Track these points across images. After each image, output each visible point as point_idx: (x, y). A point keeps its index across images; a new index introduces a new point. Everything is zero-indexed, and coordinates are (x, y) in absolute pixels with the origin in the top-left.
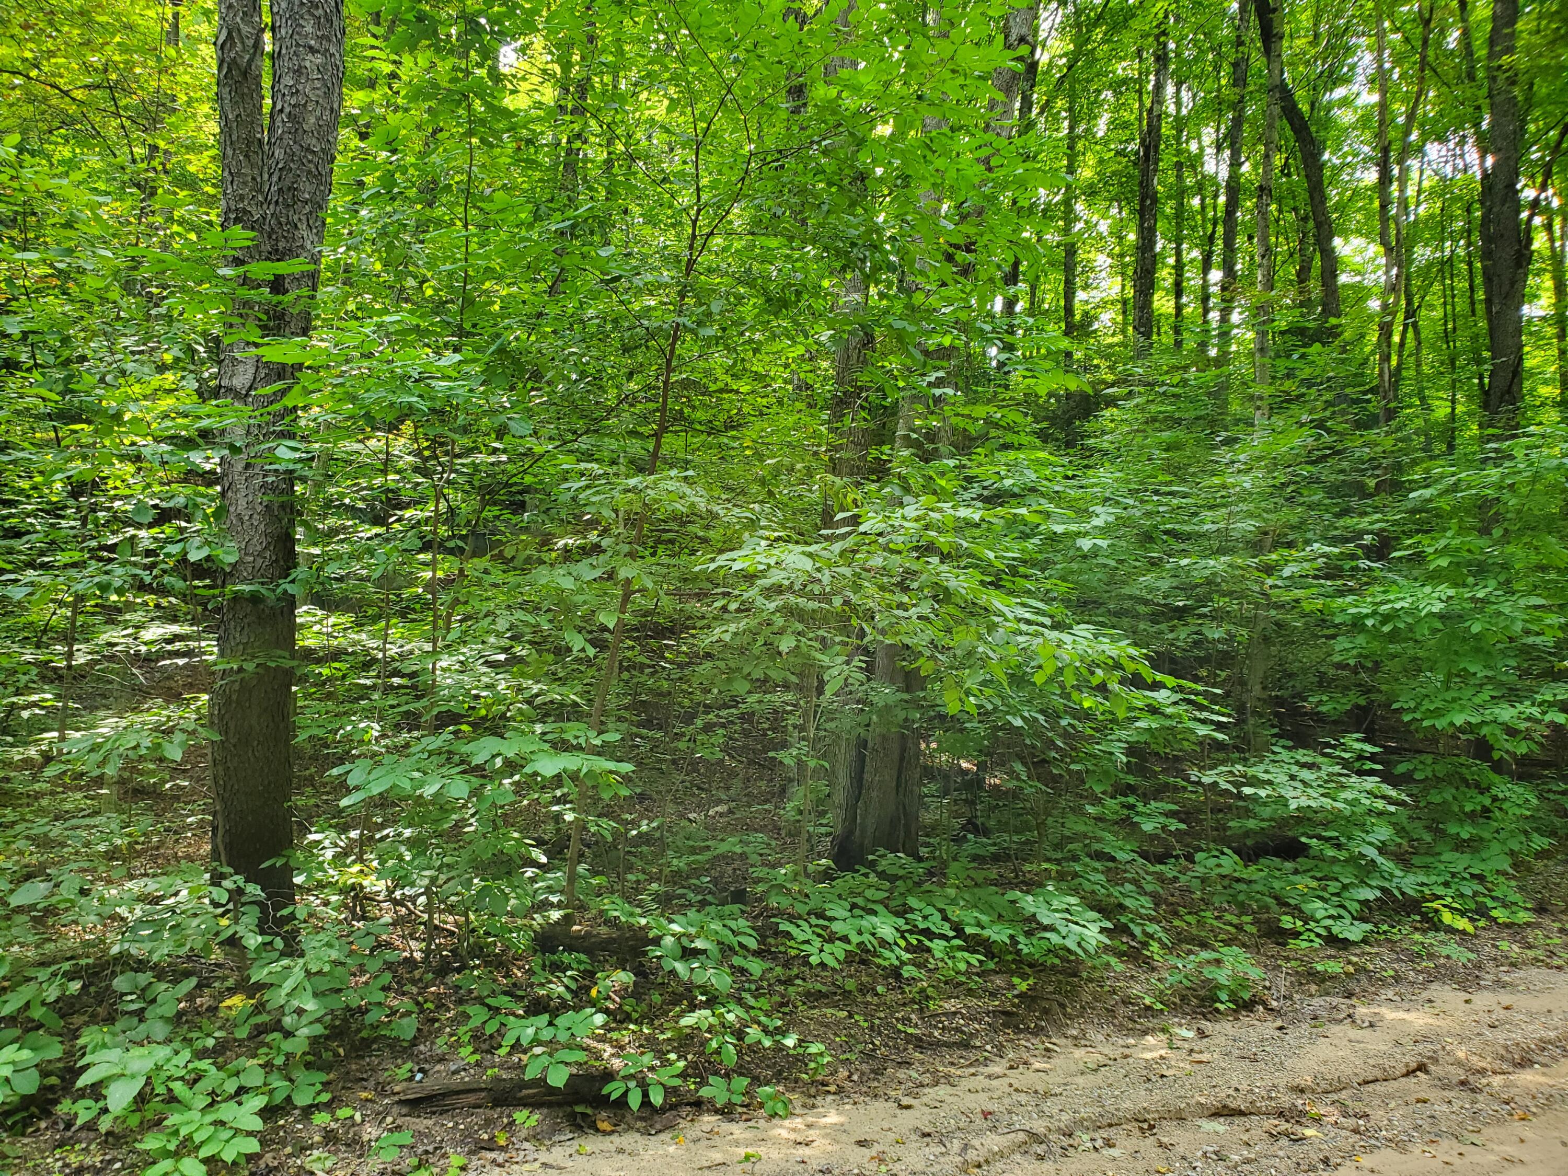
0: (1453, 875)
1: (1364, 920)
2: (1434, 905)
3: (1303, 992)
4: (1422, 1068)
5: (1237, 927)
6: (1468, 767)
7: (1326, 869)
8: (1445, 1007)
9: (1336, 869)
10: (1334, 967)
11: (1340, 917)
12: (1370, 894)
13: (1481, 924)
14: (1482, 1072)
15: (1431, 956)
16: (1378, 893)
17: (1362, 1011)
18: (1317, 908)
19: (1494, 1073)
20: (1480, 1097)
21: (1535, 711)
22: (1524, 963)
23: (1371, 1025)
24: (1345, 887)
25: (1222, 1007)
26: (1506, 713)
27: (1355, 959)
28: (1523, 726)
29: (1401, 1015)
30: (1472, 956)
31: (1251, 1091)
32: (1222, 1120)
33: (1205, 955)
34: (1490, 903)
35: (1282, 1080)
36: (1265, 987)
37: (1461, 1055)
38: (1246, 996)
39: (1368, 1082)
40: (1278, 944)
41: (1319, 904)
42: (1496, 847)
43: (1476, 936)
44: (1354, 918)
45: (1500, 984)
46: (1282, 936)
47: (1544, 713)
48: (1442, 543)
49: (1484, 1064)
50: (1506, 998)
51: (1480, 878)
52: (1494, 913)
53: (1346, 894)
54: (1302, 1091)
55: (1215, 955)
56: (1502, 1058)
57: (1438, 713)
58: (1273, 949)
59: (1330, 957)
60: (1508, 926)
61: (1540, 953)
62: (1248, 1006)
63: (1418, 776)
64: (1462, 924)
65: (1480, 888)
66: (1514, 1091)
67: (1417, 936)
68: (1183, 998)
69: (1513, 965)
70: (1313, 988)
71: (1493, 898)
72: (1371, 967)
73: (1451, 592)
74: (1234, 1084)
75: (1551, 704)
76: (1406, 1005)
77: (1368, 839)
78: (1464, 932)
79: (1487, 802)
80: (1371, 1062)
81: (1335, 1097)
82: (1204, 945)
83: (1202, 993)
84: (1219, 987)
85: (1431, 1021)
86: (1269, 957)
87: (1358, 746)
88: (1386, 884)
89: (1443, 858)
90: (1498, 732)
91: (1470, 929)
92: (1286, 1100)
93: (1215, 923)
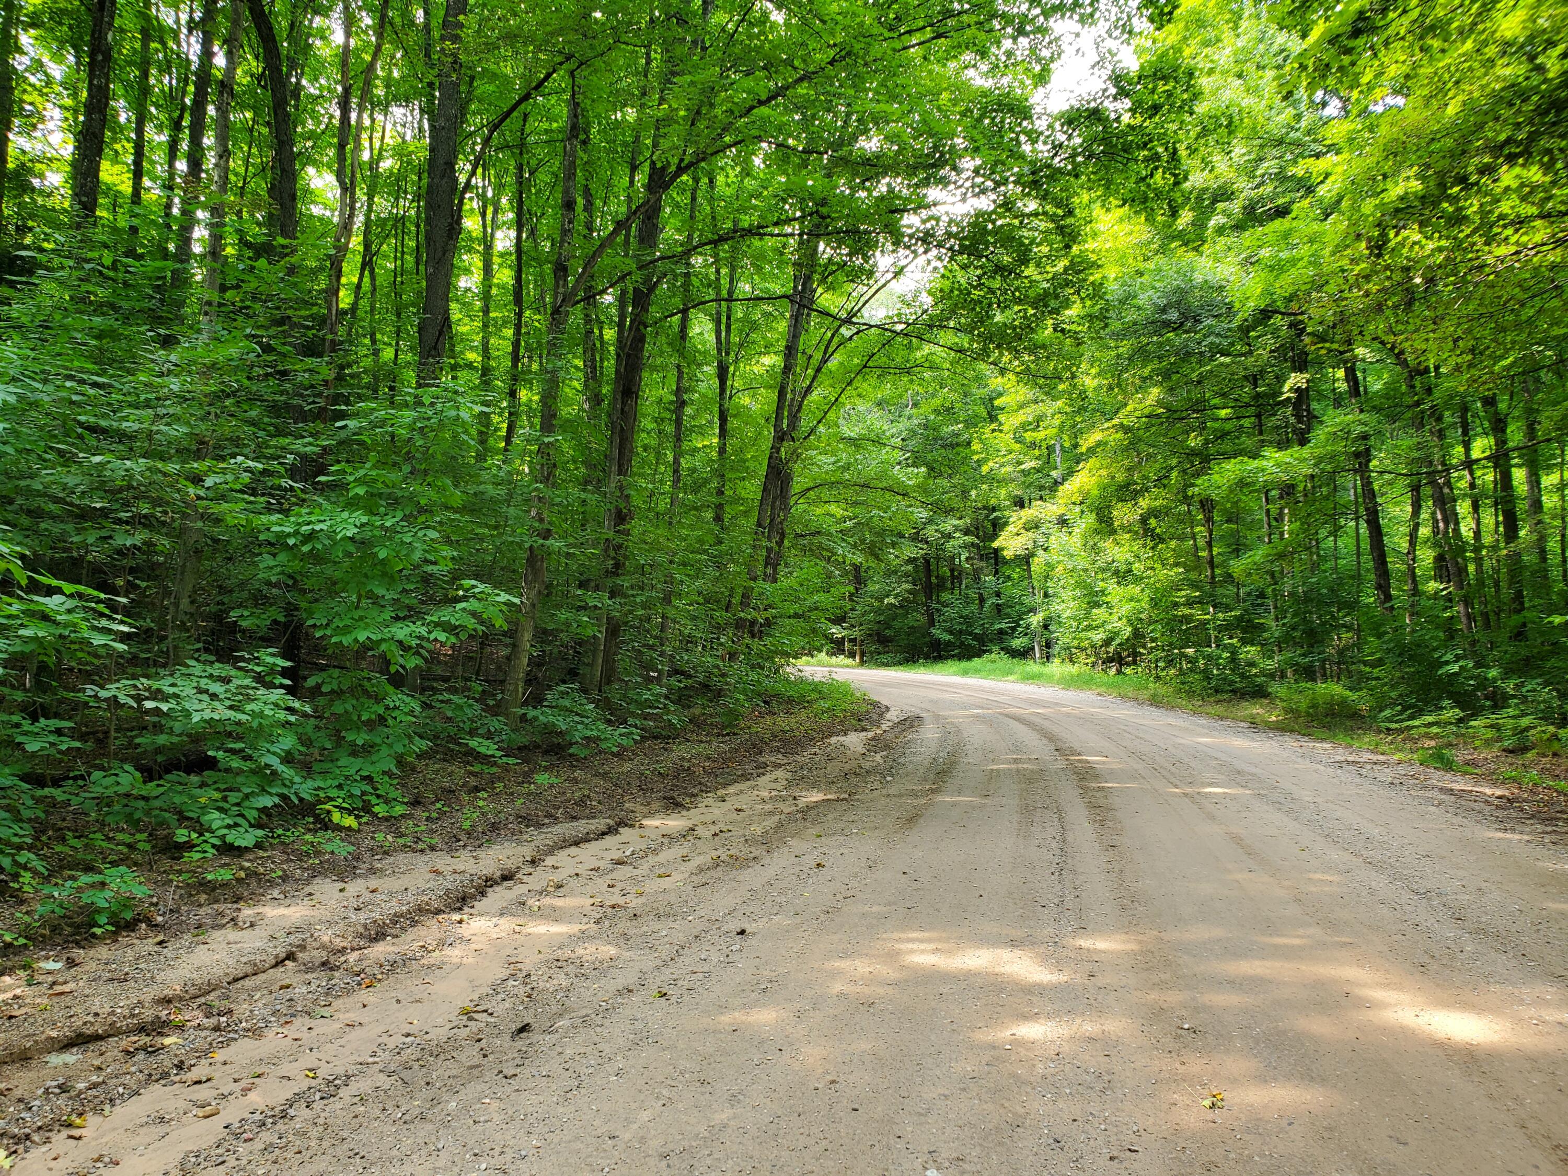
0: (347, 778)
1: (260, 826)
2: (327, 807)
3: (192, 903)
4: (290, 956)
5: (130, 846)
6: (369, 679)
7: (230, 780)
8: (321, 899)
9: (240, 779)
10: (225, 875)
11: (237, 825)
12: (267, 801)
13: (364, 820)
14: (343, 951)
15: (318, 853)
16: (277, 800)
17: (247, 912)
18: (215, 819)
19: (353, 950)
20: (336, 974)
21: (423, 631)
22: (395, 850)
23: (252, 925)
24: (247, 796)
25: (98, 931)
26: (402, 632)
27: (247, 864)
28: (414, 643)
29: (282, 911)
30: (351, 848)
31: (113, 1013)
32: (75, 1050)
33: (85, 879)
34: (374, 801)
35: (150, 994)
36: (152, 904)
37: (326, 939)
38: (128, 915)
39: (236, 980)
40: (173, 859)
41: (216, 814)
42: (385, 751)
43: (359, 831)
44: (251, 826)
45: (372, 871)
46: (177, 850)
47: (430, 632)
48: (362, 472)
49: (344, 944)
50: (373, 883)
51: (369, 779)
52: (376, 809)
53: (247, 803)
54: (169, 1001)
55: (98, 878)
56: (361, 936)
57: (347, 630)
58: (166, 863)
59: (223, 866)
60: (386, 819)
61: (408, 840)
62: (130, 926)
63: (325, 689)
64: (349, 821)
65: (368, 789)
66: (365, 963)
67: (309, 837)
68: (55, 929)
69: (386, 853)
70: (203, 897)
71: (378, 796)
72: (262, 870)
73: (364, 519)
74: (95, 1009)
75: (437, 624)
76: (288, 901)
77: (272, 749)
78: (349, 829)
79: (381, 711)
80: (244, 960)
81: (203, 1000)
82: (89, 869)
83: (78, 920)
84: (99, 911)
85: (307, 913)
86: (160, 873)
87: (270, 660)
88: (285, 791)
89: (339, 763)
90: (393, 648)
91: (355, 825)
92: (148, 1014)
93: (104, 844)
